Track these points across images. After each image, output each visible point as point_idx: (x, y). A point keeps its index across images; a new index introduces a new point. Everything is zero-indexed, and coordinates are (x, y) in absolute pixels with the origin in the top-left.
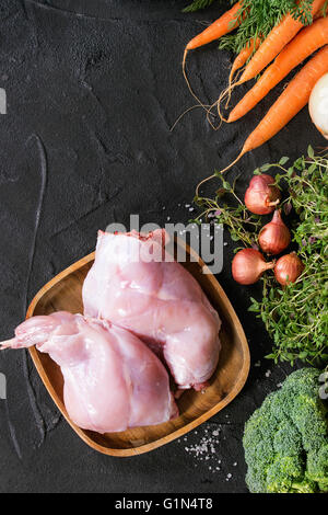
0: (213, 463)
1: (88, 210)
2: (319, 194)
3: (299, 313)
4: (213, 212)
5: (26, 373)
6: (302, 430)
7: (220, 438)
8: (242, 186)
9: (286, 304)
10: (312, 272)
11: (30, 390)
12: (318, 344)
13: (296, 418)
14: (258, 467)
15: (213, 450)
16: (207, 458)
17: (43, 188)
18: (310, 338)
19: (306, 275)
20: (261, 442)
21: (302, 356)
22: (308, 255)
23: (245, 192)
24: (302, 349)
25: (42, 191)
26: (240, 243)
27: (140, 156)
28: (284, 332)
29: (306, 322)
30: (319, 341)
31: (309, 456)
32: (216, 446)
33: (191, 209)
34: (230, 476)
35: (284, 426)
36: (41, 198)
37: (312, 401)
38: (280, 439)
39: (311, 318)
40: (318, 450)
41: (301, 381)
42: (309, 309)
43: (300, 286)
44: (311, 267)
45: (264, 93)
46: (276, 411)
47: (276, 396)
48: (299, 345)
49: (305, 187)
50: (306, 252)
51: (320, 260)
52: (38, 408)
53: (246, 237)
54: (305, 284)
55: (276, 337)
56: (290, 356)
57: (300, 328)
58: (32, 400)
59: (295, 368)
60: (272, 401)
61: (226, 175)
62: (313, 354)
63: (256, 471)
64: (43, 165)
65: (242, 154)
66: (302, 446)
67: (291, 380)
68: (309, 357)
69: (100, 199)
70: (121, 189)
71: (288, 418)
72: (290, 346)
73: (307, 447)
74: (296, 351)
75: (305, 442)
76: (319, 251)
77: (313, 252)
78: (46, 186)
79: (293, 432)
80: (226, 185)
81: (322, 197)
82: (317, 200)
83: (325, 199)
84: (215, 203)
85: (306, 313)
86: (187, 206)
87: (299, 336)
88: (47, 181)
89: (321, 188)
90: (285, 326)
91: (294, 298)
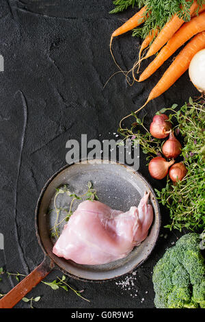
0: (132, 292)
1: (53, 137)
2: (197, 126)
3: (184, 199)
4: (131, 137)
5: (17, 238)
6: (190, 272)
7: (137, 276)
8: (148, 121)
9: (175, 193)
10: (192, 174)
11: (20, 249)
12: (197, 219)
13: (186, 264)
14: (161, 294)
15: (133, 284)
16: (129, 289)
17: (25, 123)
18: (192, 215)
19: (188, 176)
20: (164, 279)
21: (187, 225)
22: (190, 164)
23: (150, 125)
24: (187, 222)
25: (25, 126)
26: (150, 154)
27: (85, 104)
28: (175, 211)
29: (189, 205)
30: (197, 216)
31: (194, 287)
32: (134, 281)
33: (117, 136)
34: (143, 299)
35: (178, 269)
36: (24, 129)
37: (195, 254)
38: (176, 277)
39: (192, 203)
40: (200, 284)
41: (188, 241)
42: (190, 196)
43: (185, 183)
44: (192, 171)
45: (161, 64)
46: (173, 260)
47: (172, 251)
48: (185, 219)
49: (187, 121)
50: (188, 161)
51: (197, 167)
52: (25, 260)
53: (152, 150)
54: (189, 181)
56: (179, 226)
57: (186, 208)
58: (21, 255)
59: (182, 234)
60: (170, 254)
61: (138, 115)
62: (193, 224)
63: (161, 297)
64: (25, 109)
65: (147, 101)
66: (190, 282)
67: (181, 241)
68: (191, 226)
69: (61, 130)
70: (73, 124)
71: (181, 264)
72: (179, 219)
73: (193, 282)
74: (183, 222)
75: (192, 279)
76: (196, 160)
77: (193, 162)
78: (27, 122)
79: (184, 273)
80: (138, 121)
81: (198, 128)
82: (195, 130)
83: (200, 129)
84: (131, 132)
85: (188, 199)
86: (114, 134)
87: (185, 213)
88: (28, 119)
89: (197, 123)
90: (176, 207)
91: (181, 190)
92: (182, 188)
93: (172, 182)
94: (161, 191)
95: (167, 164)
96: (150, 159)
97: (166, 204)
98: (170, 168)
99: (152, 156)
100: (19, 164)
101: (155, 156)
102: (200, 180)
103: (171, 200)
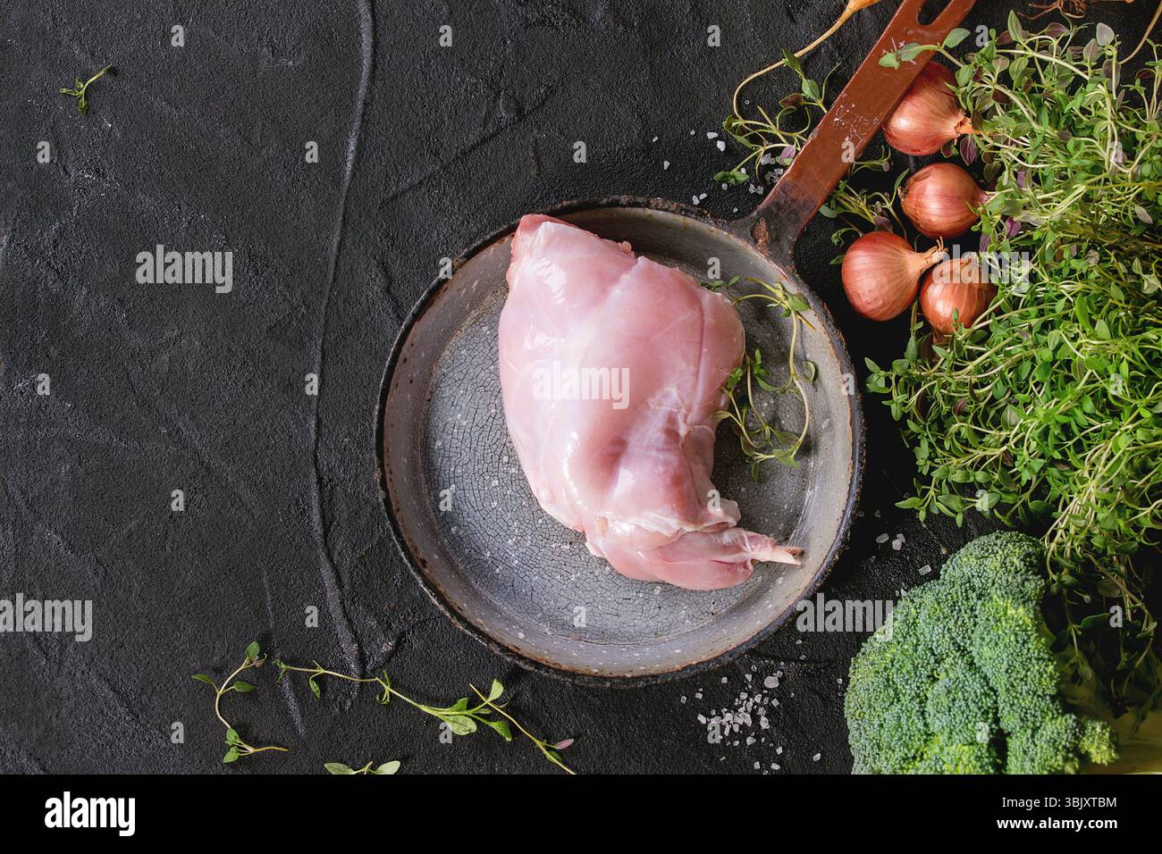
0: (762, 753)
1: (473, 138)
2: (1038, 121)
3: (978, 400)
4: (774, 153)
5: (318, 529)
6: (999, 681)
7: (780, 693)
9: (946, 378)
10: (1014, 304)
12: (1026, 476)
13: (983, 653)
15: (765, 724)
16: (750, 741)
18: (1008, 460)
19: (999, 312)
21: (984, 502)
24: (985, 488)
25: (362, 92)
26: (846, 218)
28: (941, 443)
29: (997, 423)
30: (1028, 468)
31: (1013, 742)
32: (771, 713)
33: (721, 145)
35: (952, 669)
36: (359, 105)
37: (1022, 614)
38: (946, 703)
39: (1009, 414)
41: (992, 563)
42: (1000, 390)
43: (984, 337)
44: (1012, 290)
46: (931, 633)
47: (928, 597)
48: (980, 476)
51: (1033, 277)
52: (346, 614)
53: (857, 203)
54: (999, 333)
55: (922, 454)
56: (955, 502)
57: (983, 435)
58: (333, 594)
59: (967, 535)
60: (919, 610)
61: (807, 63)
62: (1008, 499)
64: (366, 27)
65: (845, 15)
66: (996, 721)
67: (965, 562)
68: (1000, 506)
69: (503, 114)
70: (551, 91)
71: (963, 651)
72: (958, 477)
74: (968, 489)
75: (1003, 711)
76: (1031, 253)
78: (372, 78)
79: (975, 685)
80: (807, 88)
81: (1045, 129)
82: (1033, 135)
83: (1054, 133)
84: (775, 130)
85: (993, 400)
86: (711, 135)
87: (979, 453)
88: (374, 67)
89: (1039, 106)
90: (942, 429)
91: (971, 366)
92: (972, 356)
93: (931, 333)
94: (886, 366)
95: (915, 263)
96: (849, 241)
97: (906, 416)
98: (926, 277)
99: (856, 230)
100: (336, 239)
101: (867, 227)
102: (1047, 327)
103: (925, 403)
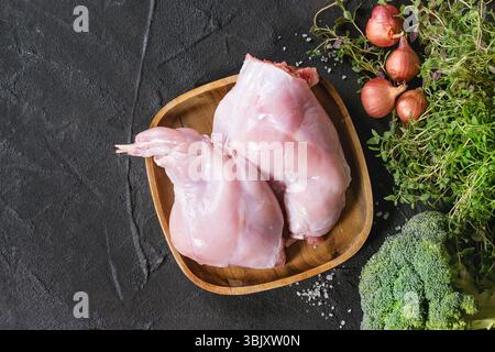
0: (325, 309)
1: (199, 37)
2: (447, 27)
3: (421, 152)
4: (332, 43)
5: (129, 209)
6: (425, 278)
7: (333, 282)
8: (364, 16)
9: (407, 142)
10: (437, 109)
11: (133, 229)
12: (442, 186)
13: (418, 265)
14: (374, 315)
15: (326, 296)
16: (320, 304)
17: (151, 13)
18: (434, 179)
19: (430, 113)
20: (380, 289)
21: (423, 198)
22: (433, 92)
23: (366, 23)
24: (424, 191)
25: (150, 16)
26: (364, 72)
28: (405, 172)
29: (429, 162)
30: (442, 182)
31: (431, 305)
32: (329, 291)
33: (309, 39)
34: (343, 323)
35: (405, 272)
36: (149, 23)
37: (435, 248)
38: (402, 287)
39: (435, 159)
40: (441, 299)
41: (423, 225)
42: (431, 148)
43: (424, 124)
44: (436, 104)
46: (396, 256)
47: (396, 240)
48: (421, 186)
49: (432, 18)
50: (430, 88)
51: (445, 98)
52: (141, 246)
53: (369, 66)
54: (430, 122)
55: (396, 176)
56: (411, 198)
57: (423, 168)
58: (135, 238)
59: (415, 212)
60: (392, 246)
61: (347, 4)
62: (435, 196)
63: (373, 319)
66: (424, 295)
67: (412, 225)
68: (430, 199)
69: (212, 26)
70: (234, 16)
71: (410, 264)
72: (411, 186)
73: (429, 296)
74: (417, 192)
75: (427, 290)
76: (444, 87)
77: (438, 89)
78: (155, 10)
79: (414, 279)
80: (346, 14)
81: (450, 30)
82: (445, 33)
83: (453, 32)
84: (333, 33)
85: (428, 153)
86: (304, 36)
87: (421, 176)
88: (155, 6)
89: (449, 21)
90: (406, 165)
91: (417, 137)
92: (418, 132)
93: (400, 122)
94: (382, 135)
95: (394, 92)
96: (365, 81)
97: (389, 159)
98: (398, 98)
99: (368, 76)
100: (138, 81)
101: (373, 76)
102: (450, 120)
103: (397, 156)
